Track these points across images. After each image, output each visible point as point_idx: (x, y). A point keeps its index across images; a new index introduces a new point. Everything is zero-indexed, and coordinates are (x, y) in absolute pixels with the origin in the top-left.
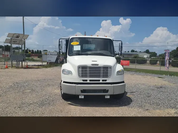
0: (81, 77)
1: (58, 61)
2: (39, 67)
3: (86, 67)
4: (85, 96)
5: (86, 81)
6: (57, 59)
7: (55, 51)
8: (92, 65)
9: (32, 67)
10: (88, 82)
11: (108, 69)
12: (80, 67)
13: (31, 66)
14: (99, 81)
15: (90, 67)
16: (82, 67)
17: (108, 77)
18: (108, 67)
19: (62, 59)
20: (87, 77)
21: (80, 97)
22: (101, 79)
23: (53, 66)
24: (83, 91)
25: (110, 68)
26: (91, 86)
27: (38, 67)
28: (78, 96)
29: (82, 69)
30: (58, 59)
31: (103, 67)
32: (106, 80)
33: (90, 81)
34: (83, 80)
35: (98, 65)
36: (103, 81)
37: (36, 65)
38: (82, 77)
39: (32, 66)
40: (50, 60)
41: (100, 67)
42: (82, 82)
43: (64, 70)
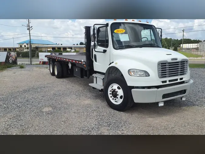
0: (160, 77)
3: (165, 63)
4: (165, 102)
5: (166, 82)
6: (8, 58)
10: (168, 83)
11: (184, 64)
12: (159, 64)
14: (177, 80)
15: (169, 63)
17: (184, 74)
18: (184, 62)
19: (14, 57)
20: (166, 77)
21: (160, 105)
22: (178, 77)
24: (164, 96)
25: (187, 62)
28: (157, 103)
29: (161, 66)
31: (181, 62)
33: (170, 81)
34: (163, 82)
36: (180, 79)
41: (178, 62)
42: (162, 84)
43: (132, 71)
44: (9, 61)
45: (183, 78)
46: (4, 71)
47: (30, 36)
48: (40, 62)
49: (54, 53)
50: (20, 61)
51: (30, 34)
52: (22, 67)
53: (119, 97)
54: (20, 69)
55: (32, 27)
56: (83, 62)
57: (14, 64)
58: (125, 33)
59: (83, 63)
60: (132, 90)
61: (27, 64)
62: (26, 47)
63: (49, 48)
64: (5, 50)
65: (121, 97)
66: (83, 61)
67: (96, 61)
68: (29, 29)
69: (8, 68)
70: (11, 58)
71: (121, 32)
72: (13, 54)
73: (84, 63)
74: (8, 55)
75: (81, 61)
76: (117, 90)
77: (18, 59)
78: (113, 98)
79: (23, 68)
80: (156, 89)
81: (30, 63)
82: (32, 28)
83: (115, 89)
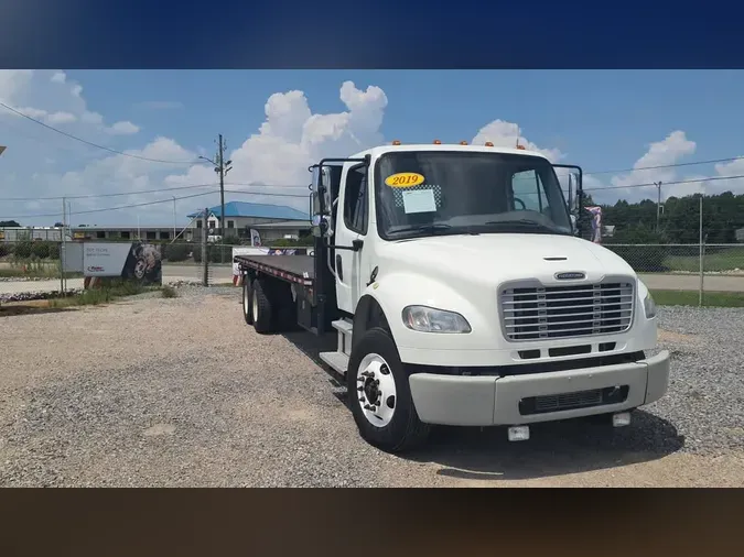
0: (511, 337)
1: (137, 268)
2: (60, 301)
3: (534, 290)
4: (533, 427)
5: (536, 353)
6: (131, 262)
7: (56, 225)
8: (560, 276)
9: (15, 304)
10: (545, 358)
11: (618, 292)
12: (505, 292)
13: (8, 301)
14: (587, 349)
15: (548, 289)
16: (516, 291)
17: (618, 329)
18: (618, 285)
19: (151, 259)
20: (536, 336)
21: (512, 437)
22: (594, 341)
23: (115, 294)
24: (528, 405)
25: (628, 285)
26: (565, 378)
27: (56, 302)
28: (503, 430)
29: (516, 299)
30: (136, 262)
31: (603, 286)
32: (611, 346)
33: (553, 352)
34: (524, 354)
35: (581, 275)
36: (602, 347)
37: (29, 295)
38: (517, 337)
39: (13, 299)
40: (98, 269)
41: (590, 287)
42: (519, 361)
43: (414, 310)
44: (133, 271)
45: (614, 344)
46: (110, 306)
47: (222, 191)
48: (236, 277)
49: (282, 250)
50: (170, 275)
51: (222, 184)
52: (169, 293)
53: (383, 399)
54: (163, 300)
55: (229, 162)
56: (307, 279)
57: (148, 284)
58: (424, 185)
59: (306, 283)
60: (412, 376)
61: (192, 284)
62: (217, 227)
63: (289, 230)
64: (125, 235)
65: (390, 402)
66: (306, 275)
67: (341, 278)
68: (219, 170)
69: (128, 295)
70: (141, 263)
71: (411, 184)
72: (149, 249)
73: (310, 283)
74: (134, 253)
75: (301, 277)
76: (379, 376)
77: (163, 268)
78: (367, 402)
79: (171, 297)
80: (491, 379)
81: (201, 280)
82: (229, 166)
83: (373, 374)
